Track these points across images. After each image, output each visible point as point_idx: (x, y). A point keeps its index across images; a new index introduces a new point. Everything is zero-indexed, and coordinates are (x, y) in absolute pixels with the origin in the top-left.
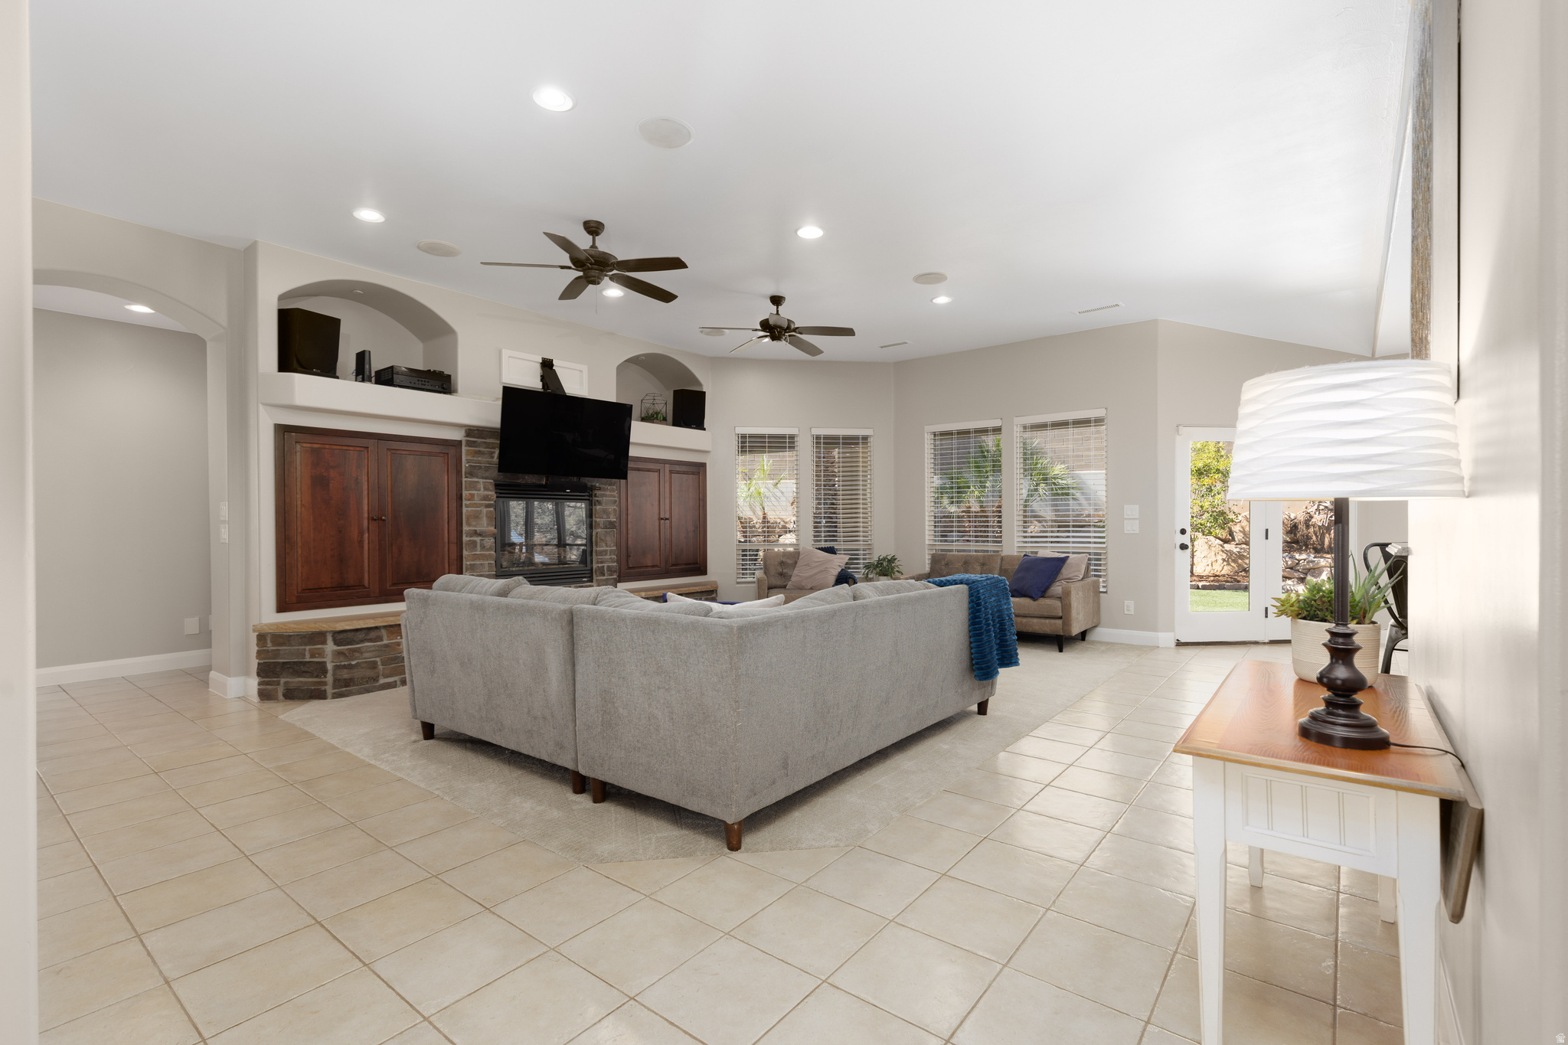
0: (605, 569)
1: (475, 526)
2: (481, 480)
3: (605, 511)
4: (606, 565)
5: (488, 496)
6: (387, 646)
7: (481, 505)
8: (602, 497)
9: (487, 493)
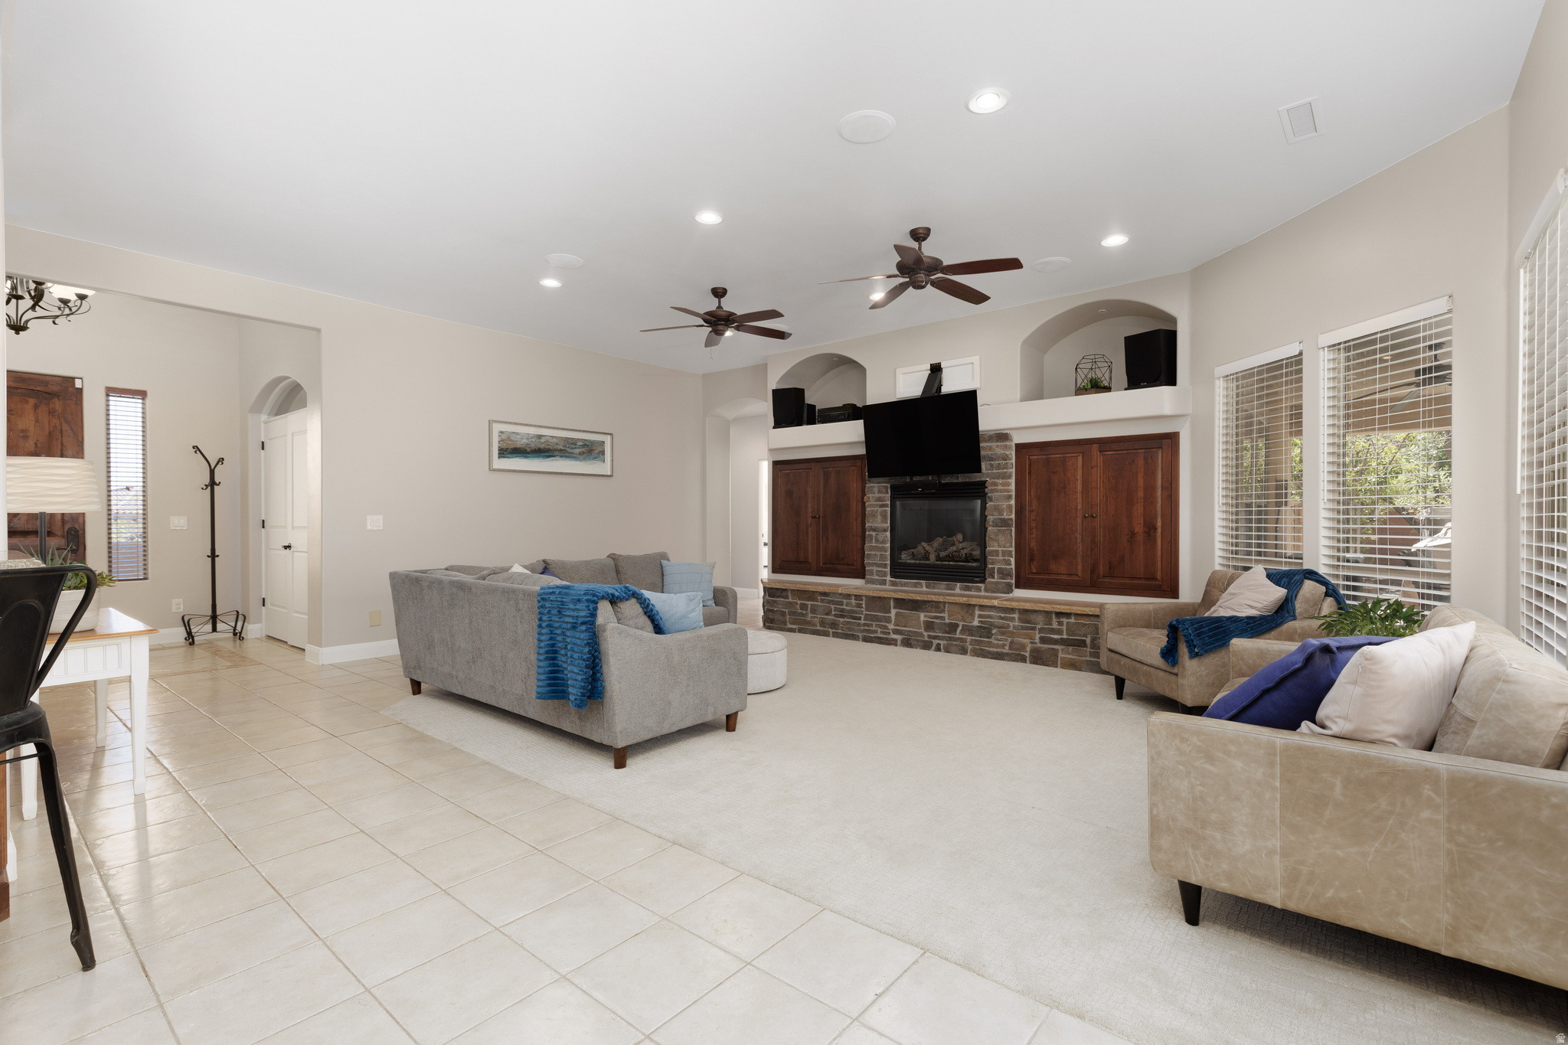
0: (996, 571)
1: (872, 523)
2: (876, 485)
3: (997, 508)
4: (996, 567)
5: (880, 498)
6: (790, 603)
7: (877, 505)
8: (992, 492)
9: (881, 495)
